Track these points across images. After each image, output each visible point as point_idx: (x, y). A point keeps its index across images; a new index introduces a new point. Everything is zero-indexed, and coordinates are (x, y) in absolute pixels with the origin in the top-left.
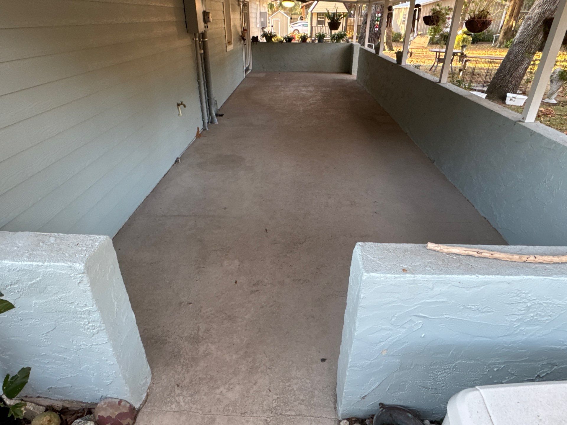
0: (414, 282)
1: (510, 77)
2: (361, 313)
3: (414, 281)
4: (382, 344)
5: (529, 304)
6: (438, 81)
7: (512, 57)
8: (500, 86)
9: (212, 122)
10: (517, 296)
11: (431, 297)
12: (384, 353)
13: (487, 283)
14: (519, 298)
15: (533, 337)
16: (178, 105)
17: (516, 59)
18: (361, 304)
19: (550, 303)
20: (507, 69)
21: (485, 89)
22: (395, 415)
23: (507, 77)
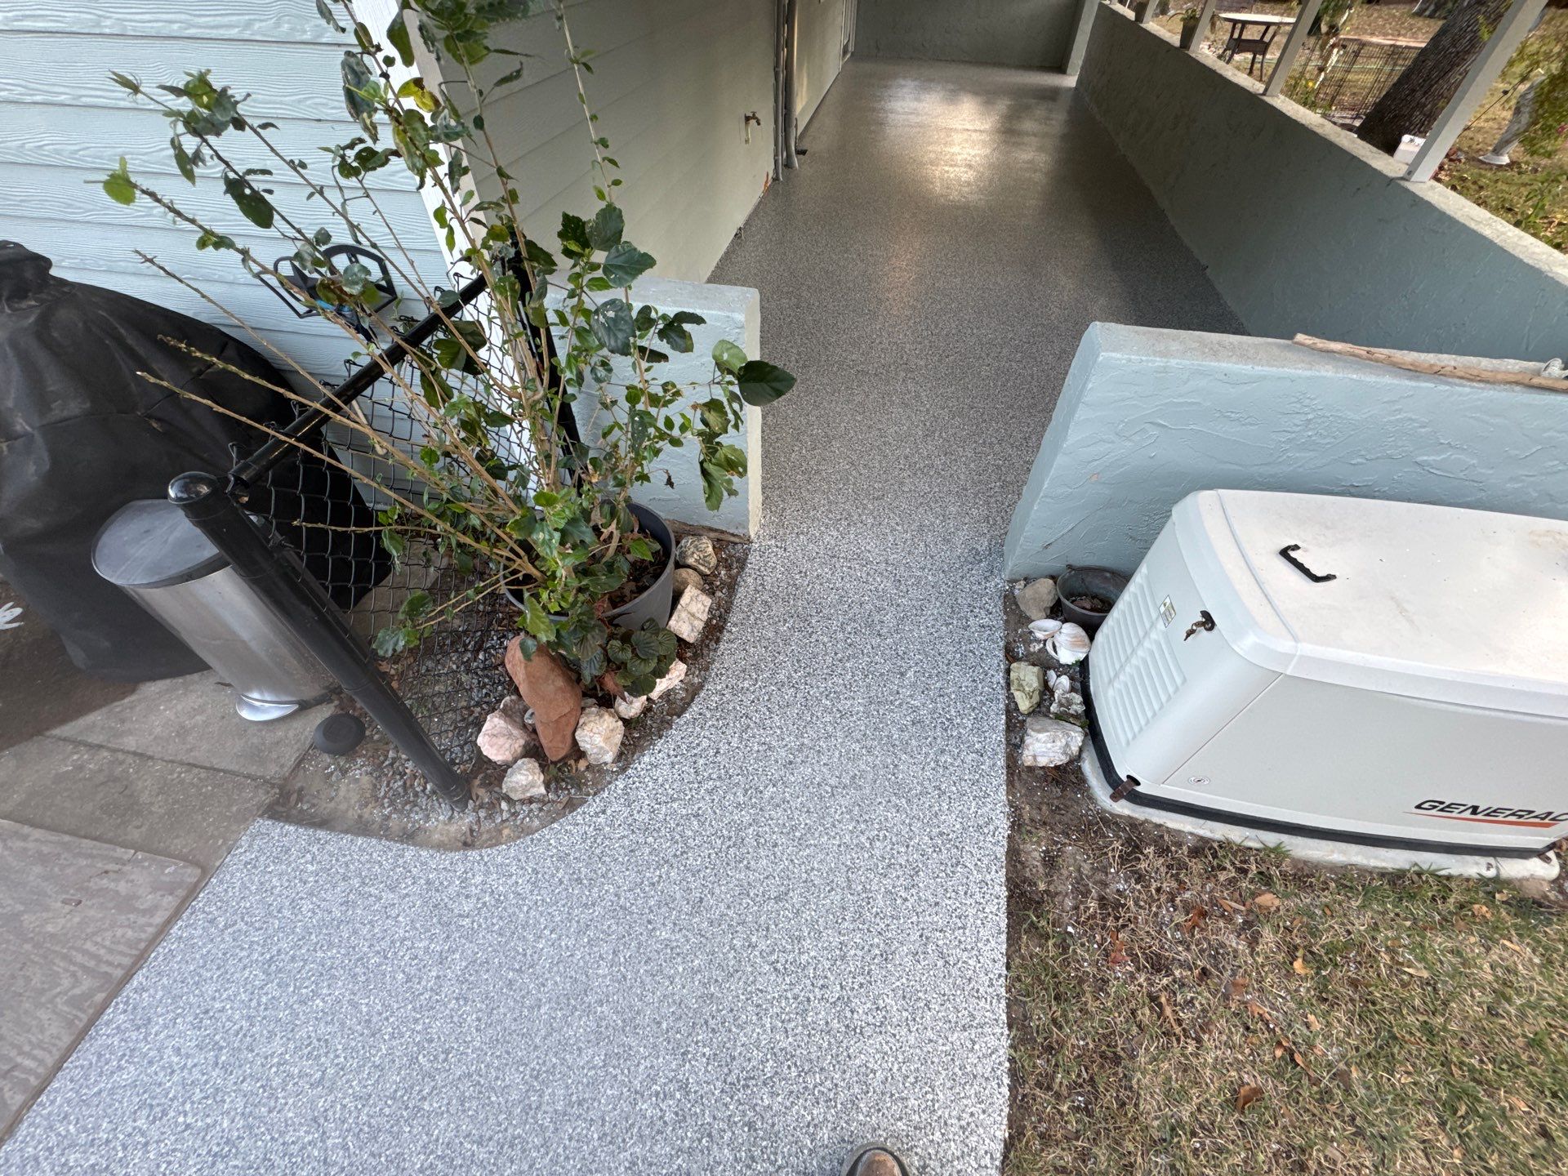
0: (1165, 370)
1: (1425, 93)
2: (1081, 414)
3: (1165, 367)
4: (1096, 463)
5: (1310, 416)
6: (1261, 91)
7: (1446, 41)
8: (1395, 116)
9: (788, 165)
10: (1299, 401)
11: (1180, 396)
12: (1094, 479)
13: (1263, 378)
14: (1298, 406)
15: (1301, 470)
16: (747, 119)
17: (1455, 47)
18: (1085, 399)
19: (1340, 417)
20: (1425, 72)
21: (1357, 123)
22: (1088, 579)
23: (1418, 94)
